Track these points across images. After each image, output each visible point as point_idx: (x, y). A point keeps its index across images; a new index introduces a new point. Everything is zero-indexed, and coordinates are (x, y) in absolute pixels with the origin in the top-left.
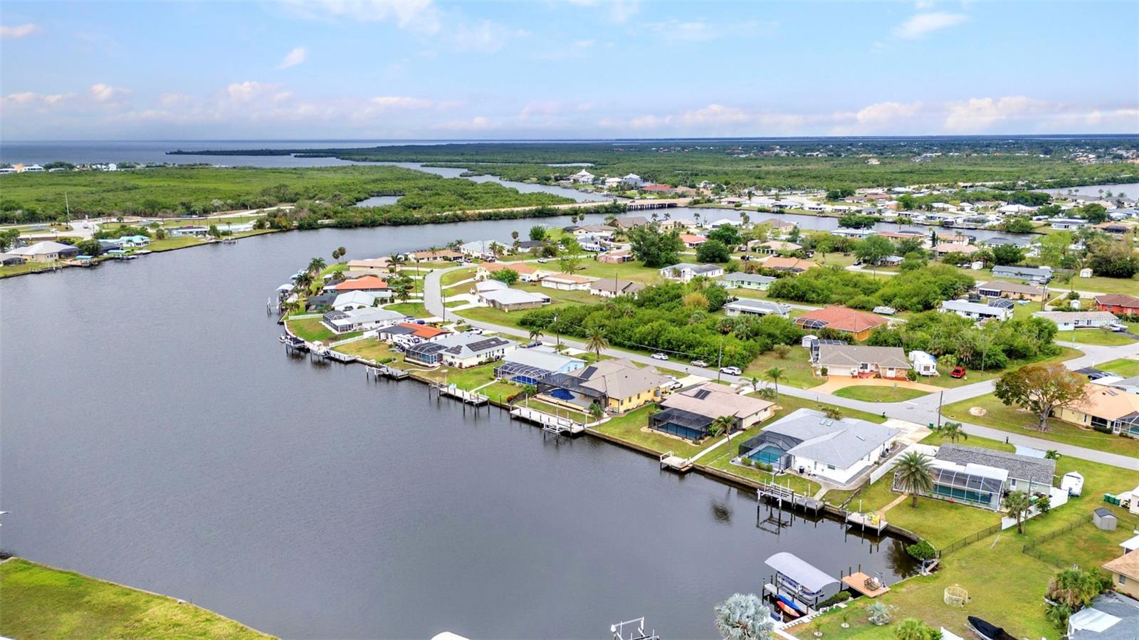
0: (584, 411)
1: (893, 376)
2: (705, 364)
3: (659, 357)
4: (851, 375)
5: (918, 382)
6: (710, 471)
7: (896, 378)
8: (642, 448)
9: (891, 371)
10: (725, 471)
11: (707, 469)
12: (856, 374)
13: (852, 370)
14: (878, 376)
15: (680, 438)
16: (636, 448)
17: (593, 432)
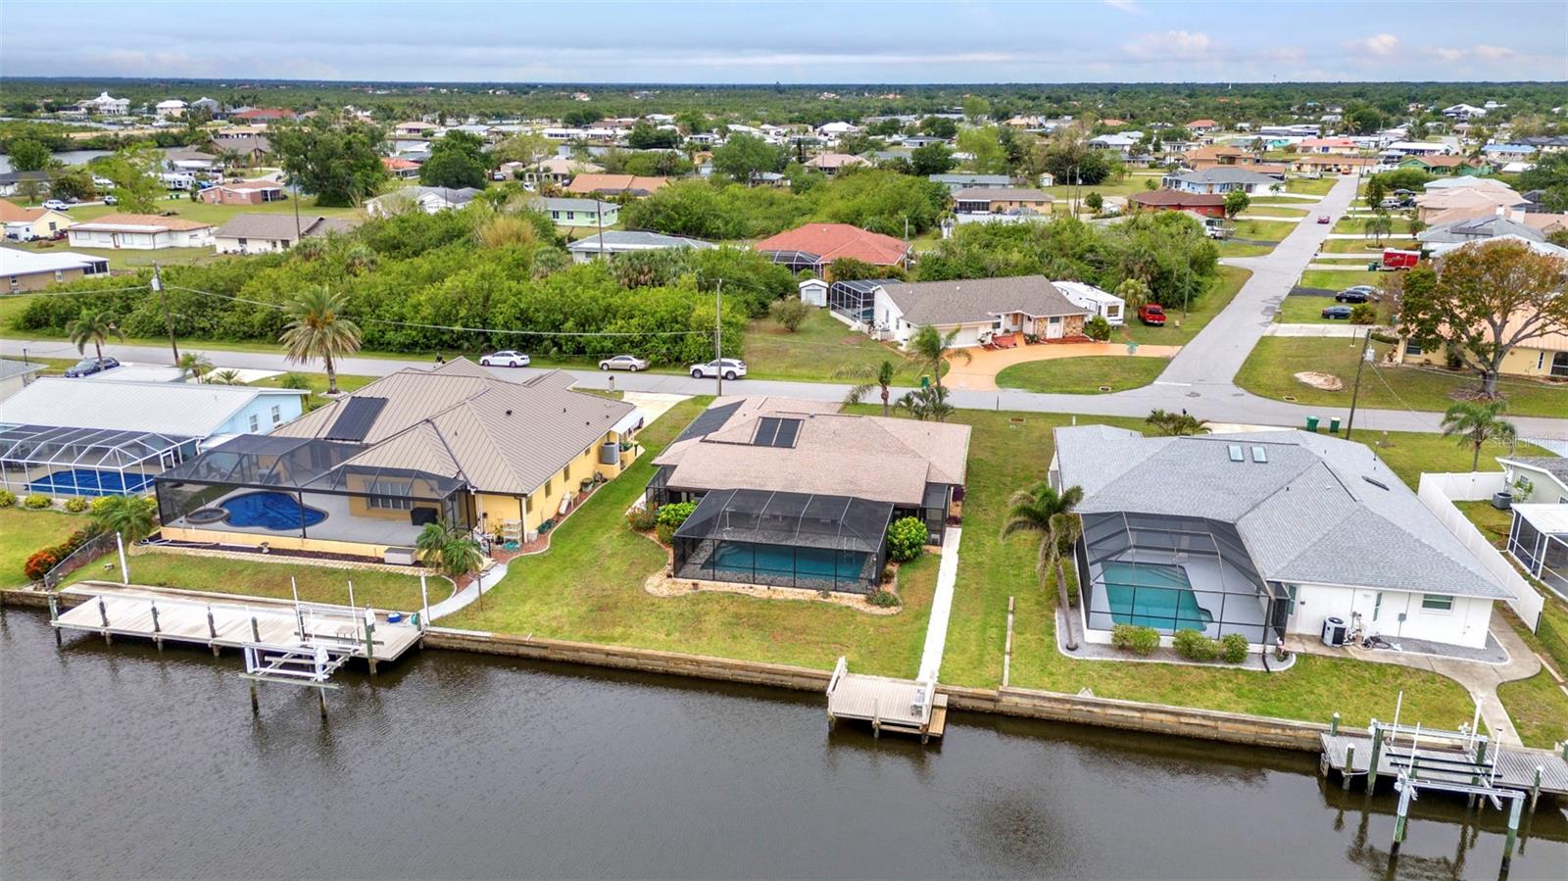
0: (390, 557)
1: (1059, 335)
2: (639, 363)
3: (506, 361)
4: (979, 344)
5: (1112, 342)
6: (1025, 706)
7: (1065, 340)
8: (698, 663)
9: (1056, 326)
10: (1086, 695)
11: (1008, 703)
12: (989, 340)
13: (982, 331)
14: (1032, 340)
15: (811, 594)
16: (673, 668)
17: (463, 638)
